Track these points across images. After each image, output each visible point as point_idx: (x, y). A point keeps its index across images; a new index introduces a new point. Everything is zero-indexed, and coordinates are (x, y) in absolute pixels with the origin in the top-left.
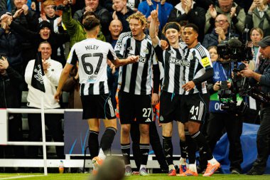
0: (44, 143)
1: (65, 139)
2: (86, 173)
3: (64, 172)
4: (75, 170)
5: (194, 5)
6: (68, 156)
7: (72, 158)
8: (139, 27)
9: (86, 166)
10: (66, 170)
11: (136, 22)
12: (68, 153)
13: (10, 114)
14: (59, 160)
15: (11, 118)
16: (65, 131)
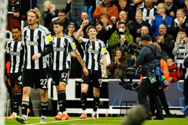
1: (109, 97)
2: (121, 117)
4: (115, 115)
5: (186, 19)
6: (111, 107)
7: (113, 108)
8: (34, 18)
9: (121, 113)
10: (109, 115)
11: (33, 15)
12: (111, 105)
13: (77, 82)
15: (78, 84)
16: (109, 92)
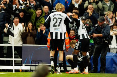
0: (13, 59)
2: (31, 72)
3: (22, 72)
6: (24, 65)
9: (31, 69)
10: (23, 71)
12: (24, 63)
14: (20, 67)
